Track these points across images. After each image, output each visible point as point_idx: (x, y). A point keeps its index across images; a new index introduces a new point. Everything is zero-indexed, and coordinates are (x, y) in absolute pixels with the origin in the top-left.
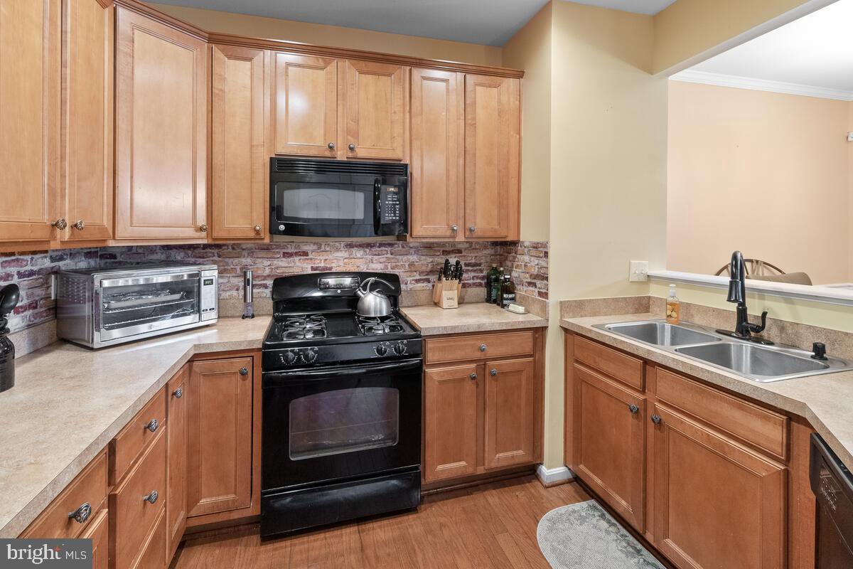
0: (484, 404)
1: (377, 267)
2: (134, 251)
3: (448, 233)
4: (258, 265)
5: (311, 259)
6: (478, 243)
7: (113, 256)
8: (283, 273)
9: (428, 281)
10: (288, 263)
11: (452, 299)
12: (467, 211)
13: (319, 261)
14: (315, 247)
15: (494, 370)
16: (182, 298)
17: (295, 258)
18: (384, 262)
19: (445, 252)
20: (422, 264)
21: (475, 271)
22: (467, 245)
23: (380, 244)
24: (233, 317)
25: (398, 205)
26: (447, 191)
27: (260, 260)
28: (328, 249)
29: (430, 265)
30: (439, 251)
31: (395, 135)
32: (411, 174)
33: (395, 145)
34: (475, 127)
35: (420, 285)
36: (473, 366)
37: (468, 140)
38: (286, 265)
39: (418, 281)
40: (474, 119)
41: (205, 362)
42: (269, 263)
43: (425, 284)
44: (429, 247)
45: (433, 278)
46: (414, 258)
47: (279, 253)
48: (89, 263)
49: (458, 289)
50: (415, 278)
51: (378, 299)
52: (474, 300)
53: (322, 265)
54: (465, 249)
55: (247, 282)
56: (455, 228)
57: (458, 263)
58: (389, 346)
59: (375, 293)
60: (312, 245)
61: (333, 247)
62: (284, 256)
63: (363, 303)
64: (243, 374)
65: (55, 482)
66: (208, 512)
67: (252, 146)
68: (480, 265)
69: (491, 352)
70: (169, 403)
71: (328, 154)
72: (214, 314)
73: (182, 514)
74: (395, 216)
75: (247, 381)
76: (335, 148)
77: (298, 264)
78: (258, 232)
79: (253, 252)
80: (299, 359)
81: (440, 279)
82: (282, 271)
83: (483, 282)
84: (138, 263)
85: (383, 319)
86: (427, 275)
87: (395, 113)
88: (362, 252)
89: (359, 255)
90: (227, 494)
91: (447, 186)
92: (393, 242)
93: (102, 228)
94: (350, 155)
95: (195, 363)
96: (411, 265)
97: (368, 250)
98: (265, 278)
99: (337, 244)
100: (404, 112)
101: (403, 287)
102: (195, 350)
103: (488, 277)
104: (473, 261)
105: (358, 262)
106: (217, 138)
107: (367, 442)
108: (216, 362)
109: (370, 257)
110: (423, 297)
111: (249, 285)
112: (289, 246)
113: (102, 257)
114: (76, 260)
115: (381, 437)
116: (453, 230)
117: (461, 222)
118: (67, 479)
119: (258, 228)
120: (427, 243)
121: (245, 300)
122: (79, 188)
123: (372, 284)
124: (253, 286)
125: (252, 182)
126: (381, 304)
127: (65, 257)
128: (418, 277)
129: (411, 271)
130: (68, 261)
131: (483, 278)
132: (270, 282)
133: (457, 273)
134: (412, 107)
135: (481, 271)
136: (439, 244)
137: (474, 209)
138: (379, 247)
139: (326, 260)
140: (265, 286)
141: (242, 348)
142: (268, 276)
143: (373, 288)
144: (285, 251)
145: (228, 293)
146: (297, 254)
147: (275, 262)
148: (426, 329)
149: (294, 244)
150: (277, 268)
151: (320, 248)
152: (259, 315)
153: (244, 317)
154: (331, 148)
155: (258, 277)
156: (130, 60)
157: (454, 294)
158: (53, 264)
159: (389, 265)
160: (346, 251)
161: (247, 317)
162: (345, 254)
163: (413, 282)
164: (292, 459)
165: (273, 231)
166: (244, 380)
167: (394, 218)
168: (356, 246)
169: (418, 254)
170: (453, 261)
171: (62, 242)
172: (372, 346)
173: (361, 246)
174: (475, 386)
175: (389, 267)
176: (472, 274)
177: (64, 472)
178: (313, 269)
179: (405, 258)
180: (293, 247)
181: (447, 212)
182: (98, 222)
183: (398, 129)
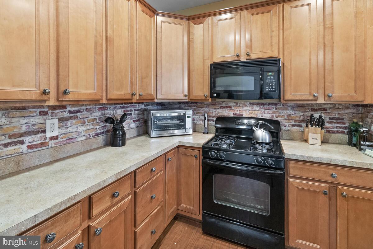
0: (337, 214)
1: (267, 116)
2: (170, 103)
3: (311, 98)
4: (210, 111)
5: (233, 110)
6: (341, 105)
7: (165, 105)
8: (221, 115)
9: (301, 126)
10: (223, 111)
11: (316, 139)
12: (327, 84)
13: (236, 111)
14: (235, 104)
15: (345, 193)
16: (180, 123)
17: (226, 109)
18: (271, 113)
19: (313, 110)
20: (296, 116)
21: (338, 123)
22: (331, 106)
23: (268, 104)
24: (201, 132)
25: (274, 82)
26: (310, 71)
27: (211, 109)
28: (241, 105)
29: (302, 117)
30: (308, 109)
31: (273, 44)
32: (284, 64)
33: (273, 49)
34: (333, 29)
35: (295, 128)
36: (326, 185)
37: (326, 38)
38: (222, 112)
39: (293, 126)
40: (332, 23)
41: (183, 149)
42: (215, 111)
43: (298, 128)
44: (301, 106)
45: (304, 125)
46: (291, 112)
47: (219, 106)
48: (157, 107)
49: (321, 133)
50: (291, 124)
51: (264, 133)
52: (337, 142)
53: (238, 113)
54: (330, 108)
55: (205, 118)
56: (316, 95)
57: (320, 117)
58: (263, 160)
59: (262, 130)
60: (233, 103)
61: (243, 104)
62: (221, 108)
63: (255, 134)
64: (196, 157)
65: (104, 181)
66: (184, 210)
67: (204, 60)
68: (343, 119)
69: (341, 180)
70: (166, 163)
71: (236, 59)
72: (192, 130)
73: (175, 207)
74: (272, 88)
75: (197, 161)
76: (240, 56)
77: (227, 112)
78: (206, 97)
79: (208, 106)
80: (217, 156)
81: (307, 126)
82: (220, 115)
83: (346, 131)
84: (171, 108)
85: (266, 144)
86: (300, 123)
87: (273, 31)
88: (258, 108)
89: (257, 109)
90: (190, 205)
91: (310, 69)
92: (277, 103)
93: (151, 95)
94: (248, 58)
95: (180, 149)
96: (289, 116)
97: (262, 107)
98: (213, 117)
99: (245, 103)
100: (279, 30)
101: (283, 128)
102: (179, 143)
103: (349, 128)
104: (337, 116)
105: (257, 112)
106: (191, 59)
107: (253, 208)
108: (186, 150)
109: (263, 110)
110: (297, 135)
111: (206, 119)
112: (223, 103)
113: (162, 105)
114: (153, 106)
115: (262, 207)
116: (314, 96)
117: (321, 91)
118: (110, 181)
119: (206, 95)
120: (300, 104)
121: (204, 126)
122: (142, 81)
123: (260, 125)
124: (208, 120)
125: (204, 76)
126: (265, 135)
127: (149, 105)
128: (293, 123)
129: (289, 120)
130: (150, 106)
131: (345, 128)
132: (215, 119)
133: (320, 123)
134: (284, 26)
135: (344, 123)
136: (308, 105)
137: (332, 82)
138: (268, 105)
139: (240, 110)
140: (213, 121)
141: (195, 146)
142: (214, 116)
143: (261, 126)
144: (221, 105)
145: (199, 122)
146: (227, 107)
147: (217, 110)
148: (288, 154)
149: (225, 102)
150: (218, 113)
151: (237, 105)
152: (210, 133)
153: (204, 133)
154: (238, 56)
155: (210, 116)
156: (160, 34)
157: (319, 136)
158: (145, 107)
159: (275, 115)
160: (250, 107)
161: (205, 133)
162: (250, 108)
163: (290, 126)
164: (215, 202)
165: (211, 96)
166: (196, 160)
167: (272, 89)
168: (256, 104)
169: (293, 110)
170: (316, 115)
171: (137, 100)
172: (254, 158)
173: (258, 104)
174: (328, 200)
175: (275, 116)
176: (336, 125)
177: (109, 178)
178: (234, 114)
179: (285, 112)
180: (225, 104)
181: (310, 85)
182: (150, 93)
183: (275, 40)
